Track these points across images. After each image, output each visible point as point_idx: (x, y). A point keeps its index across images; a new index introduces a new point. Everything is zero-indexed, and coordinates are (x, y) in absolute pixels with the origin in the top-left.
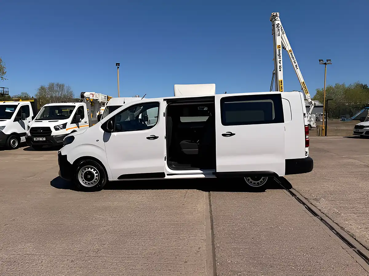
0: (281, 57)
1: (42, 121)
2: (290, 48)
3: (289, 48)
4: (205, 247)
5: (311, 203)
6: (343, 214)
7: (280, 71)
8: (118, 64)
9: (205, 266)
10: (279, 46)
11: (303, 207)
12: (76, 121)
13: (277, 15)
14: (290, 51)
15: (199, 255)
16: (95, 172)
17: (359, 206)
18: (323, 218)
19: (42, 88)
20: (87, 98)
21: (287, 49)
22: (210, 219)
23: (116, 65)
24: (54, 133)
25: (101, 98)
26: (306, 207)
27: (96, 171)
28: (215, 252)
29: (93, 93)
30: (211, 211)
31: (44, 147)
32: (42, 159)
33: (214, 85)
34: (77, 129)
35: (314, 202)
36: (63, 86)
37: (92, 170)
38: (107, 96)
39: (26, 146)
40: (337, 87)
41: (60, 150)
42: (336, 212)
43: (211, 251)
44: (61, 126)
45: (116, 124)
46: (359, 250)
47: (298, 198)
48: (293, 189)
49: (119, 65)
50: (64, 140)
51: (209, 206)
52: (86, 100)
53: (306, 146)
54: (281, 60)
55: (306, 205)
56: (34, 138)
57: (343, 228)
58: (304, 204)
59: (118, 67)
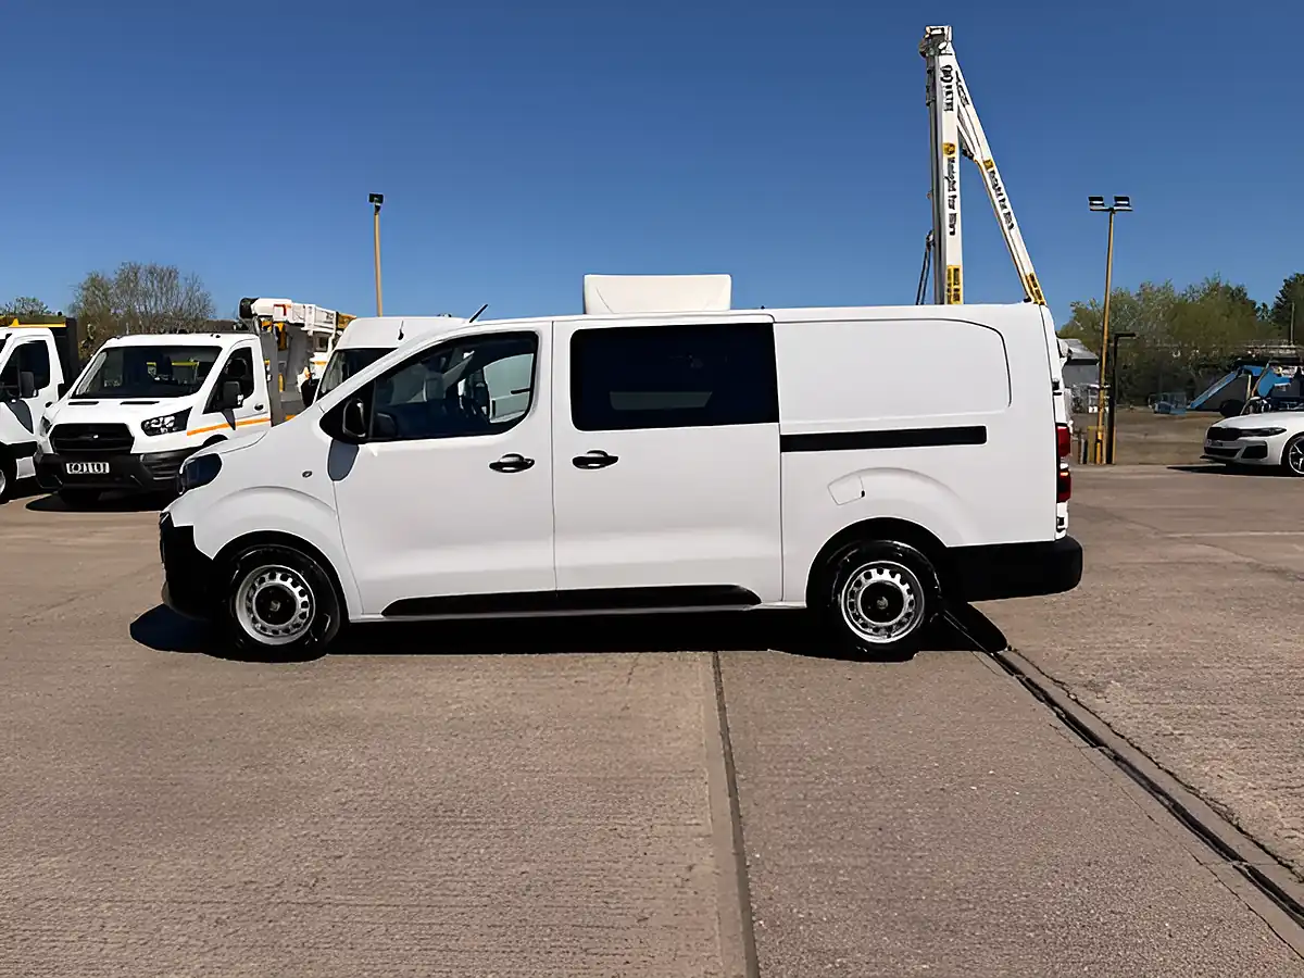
0: (957, 186)
1: (96, 403)
2: (988, 156)
3: (982, 153)
4: (710, 863)
5: (1076, 700)
6: (1187, 739)
7: (952, 233)
8: (376, 198)
9: (712, 933)
10: (952, 145)
11: (1050, 716)
12: (222, 402)
13: (943, 34)
14: (988, 164)
15: (691, 893)
16: (300, 588)
17: (1241, 709)
18: (1121, 752)
19: (95, 284)
20: (262, 319)
21: (977, 157)
22: (723, 759)
23: (371, 200)
24: (143, 444)
25: (313, 319)
26: (1058, 715)
27: (303, 585)
28: (750, 880)
29: (287, 302)
30: (725, 732)
31: (103, 496)
32: (98, 540)
33: (727, 278)
34: (227, 431)
35: (1087, 697)
36: (172, 274)
37: (288, 583)
38: (337, 313)
39: (36, 494)
40: (1146, 294)
41: (166, 510)
42: (1166, 729)
43: (734, 878)
44: (167, 420)
45: (375, 414)
46: (1257, 867)
47: (1028, 680)
48: (1010, 649)
49: (381, 201)
50: (181, 472)
51: (717, 713)
52: (260, 327)
53: (1059, 500)
54: (955, 197)
55: (1061, 709)
56: (68, 465)
57: (1192, 788)
58: (1051, 703)
59: (378, 208)
